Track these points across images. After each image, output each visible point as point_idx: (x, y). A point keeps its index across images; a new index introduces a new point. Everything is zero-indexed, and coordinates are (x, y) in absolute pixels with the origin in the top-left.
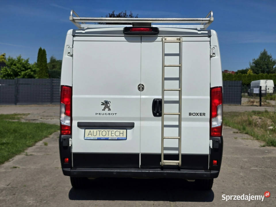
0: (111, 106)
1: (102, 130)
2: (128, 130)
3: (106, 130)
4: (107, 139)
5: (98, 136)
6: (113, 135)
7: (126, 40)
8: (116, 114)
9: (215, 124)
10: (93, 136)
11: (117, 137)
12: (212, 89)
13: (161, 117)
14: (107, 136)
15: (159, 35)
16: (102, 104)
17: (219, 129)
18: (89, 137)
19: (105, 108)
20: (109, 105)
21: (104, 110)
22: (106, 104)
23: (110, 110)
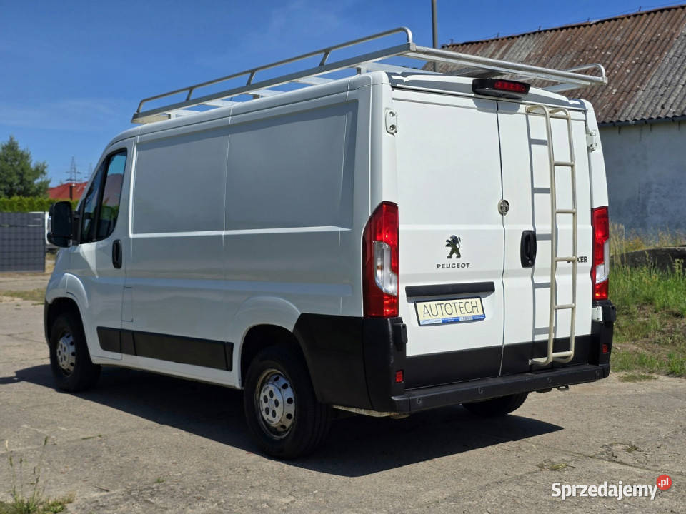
0: (462, 246)
1: (445, 302)
2: (482, 299)
3: (450, 302)
4: (457, 321)
5: (440, 317)
6: (463, 310)
7: (476, 107)
8: (468, 264)
9: (600, 278)
10: (433, 317)
11: (470, 314)
12: (593, 210)
13: (532, 268)
14: (454, 315)
15: (523, 101)
16: (447, 243)
17: (605, 285)
18: (426, 318)
19: (451, 254)
20: (458, 246)
21: (450, 257)
22: (453, 243)
23: (459, 256)
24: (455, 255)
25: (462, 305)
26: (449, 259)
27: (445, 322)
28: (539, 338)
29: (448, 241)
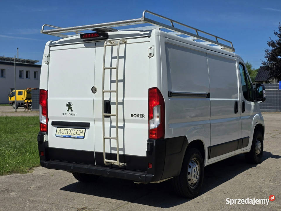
2: (86, 130)
3: (71, 129)
4: (70, 137)
5: (64, 134)
6: (75, 133)
7: (85, 47)
8: (76, 114)
10: (61, 134)
11: (77, 135)
13: (110, 118)
15: (108, 39)
18: (58, 134)
19: (69, 109)
20: (71, 106)
21: (68, 111)
22: (69, 105)
23: (72, 111)
24: (70, 110)
25: (75, 131)
26: (68, 112)
27: (65, 137)
28: (114, 152)
29: (67, 104)
